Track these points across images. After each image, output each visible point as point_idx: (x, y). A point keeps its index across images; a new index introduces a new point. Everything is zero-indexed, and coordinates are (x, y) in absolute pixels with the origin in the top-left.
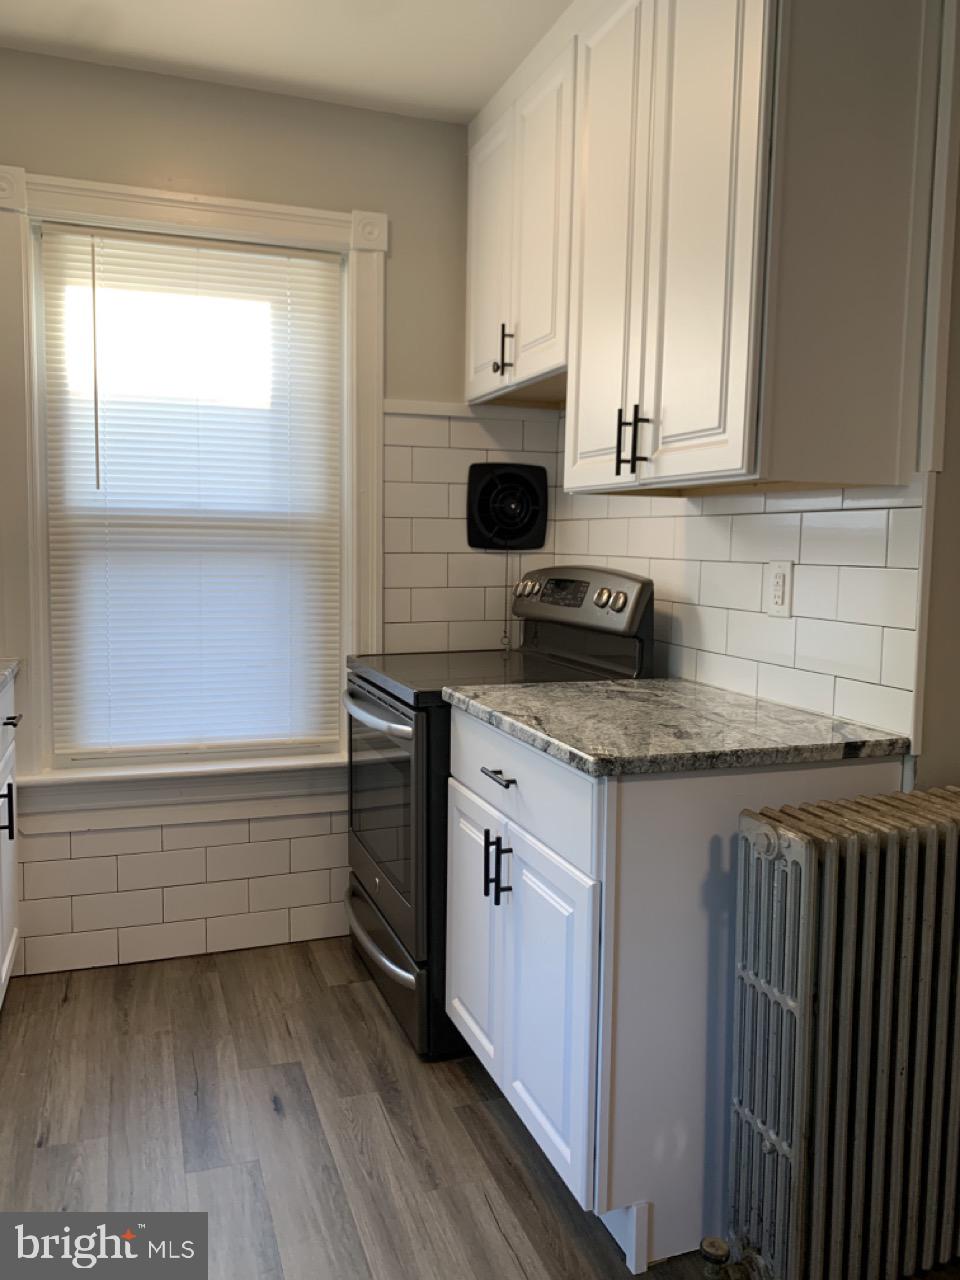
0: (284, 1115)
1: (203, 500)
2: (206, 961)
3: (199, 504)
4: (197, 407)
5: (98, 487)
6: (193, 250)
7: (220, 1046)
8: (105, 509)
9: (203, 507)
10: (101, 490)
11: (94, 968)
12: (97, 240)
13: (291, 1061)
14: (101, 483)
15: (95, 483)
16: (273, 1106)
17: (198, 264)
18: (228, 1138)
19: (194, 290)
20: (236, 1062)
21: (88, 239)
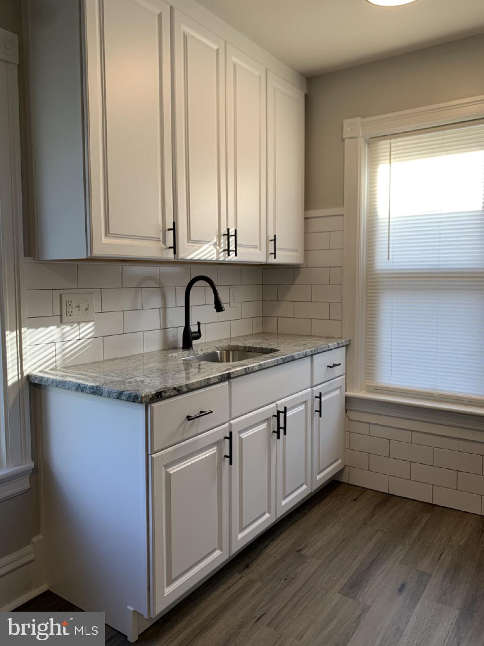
0: (401, 594)
1: (441, 263)
2: (430, 507)
3: (439, 265)
4: (440, 214)
5: (389, 259)
6: (441, 132)
7: (400, 548)
8: (392, 270)
9: (441, 267)
10: (390, 260)
11: (377, 491)
12: (393, 140)
13: (428, 572)
14: (390, 257)
15: (387, 257)
16: (400, 587)
17: (442, 139)
18: (367, 589)
19: (440, 153)
20: (400, 559)
21: (388, 141)
